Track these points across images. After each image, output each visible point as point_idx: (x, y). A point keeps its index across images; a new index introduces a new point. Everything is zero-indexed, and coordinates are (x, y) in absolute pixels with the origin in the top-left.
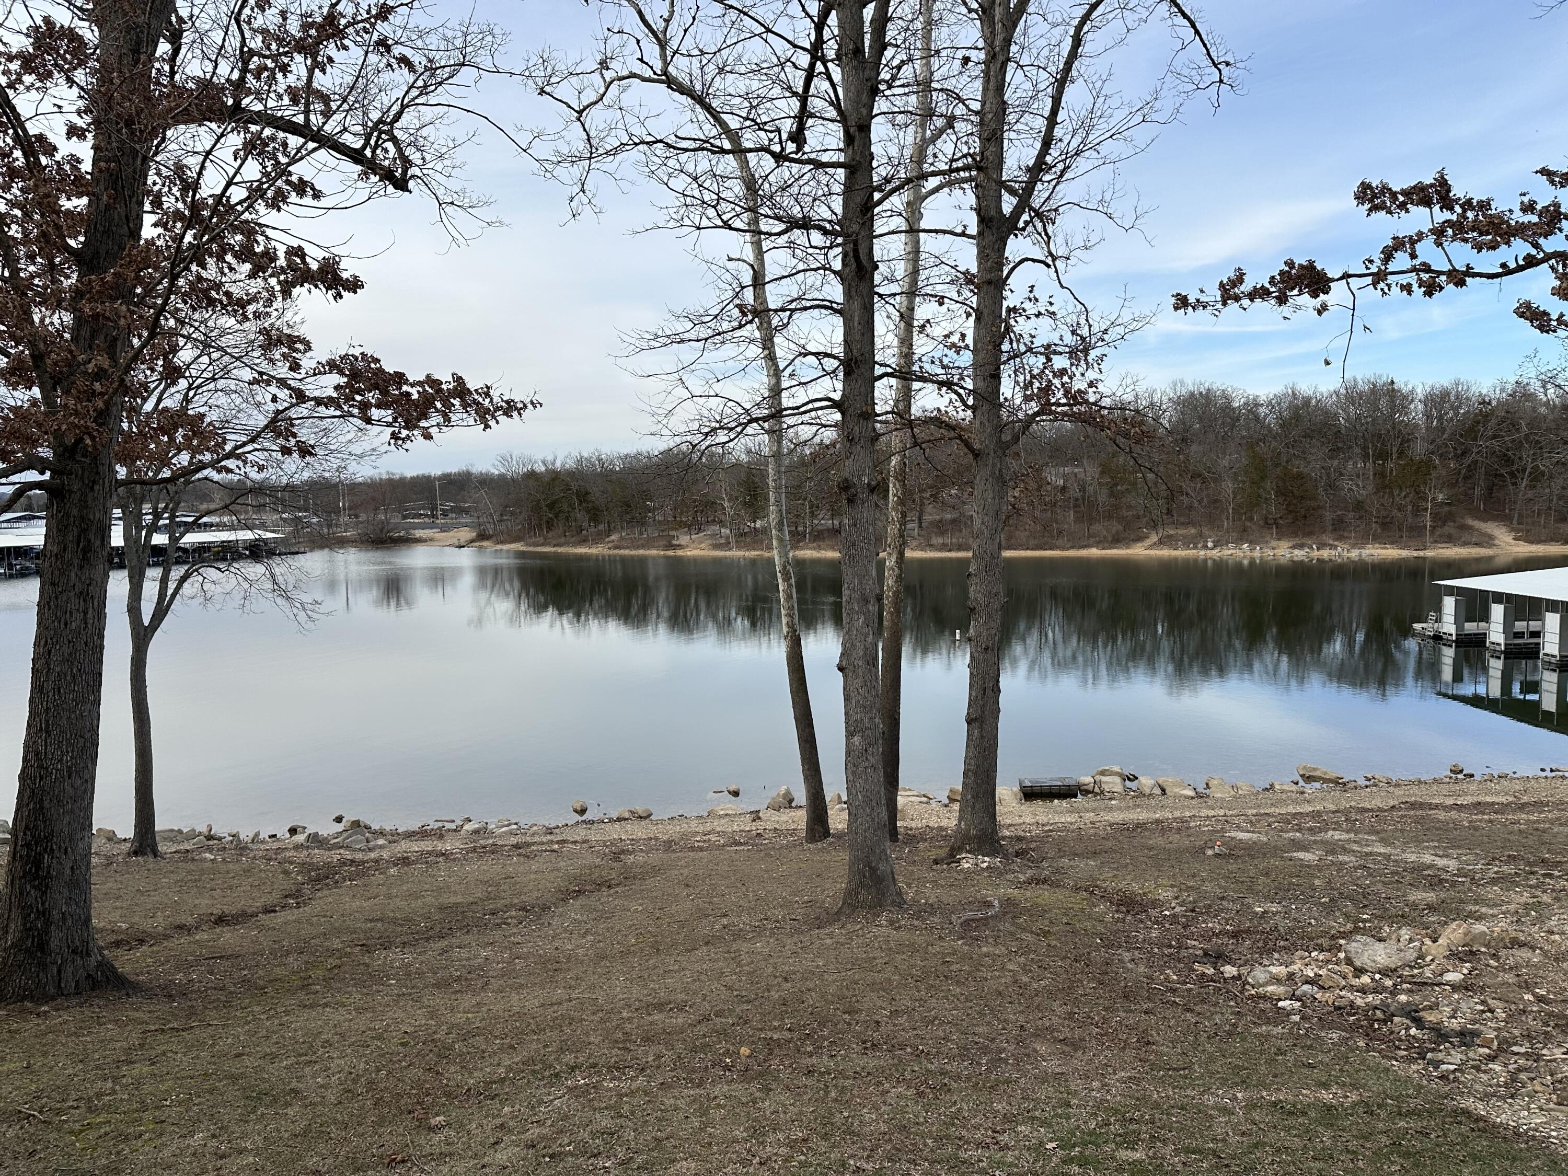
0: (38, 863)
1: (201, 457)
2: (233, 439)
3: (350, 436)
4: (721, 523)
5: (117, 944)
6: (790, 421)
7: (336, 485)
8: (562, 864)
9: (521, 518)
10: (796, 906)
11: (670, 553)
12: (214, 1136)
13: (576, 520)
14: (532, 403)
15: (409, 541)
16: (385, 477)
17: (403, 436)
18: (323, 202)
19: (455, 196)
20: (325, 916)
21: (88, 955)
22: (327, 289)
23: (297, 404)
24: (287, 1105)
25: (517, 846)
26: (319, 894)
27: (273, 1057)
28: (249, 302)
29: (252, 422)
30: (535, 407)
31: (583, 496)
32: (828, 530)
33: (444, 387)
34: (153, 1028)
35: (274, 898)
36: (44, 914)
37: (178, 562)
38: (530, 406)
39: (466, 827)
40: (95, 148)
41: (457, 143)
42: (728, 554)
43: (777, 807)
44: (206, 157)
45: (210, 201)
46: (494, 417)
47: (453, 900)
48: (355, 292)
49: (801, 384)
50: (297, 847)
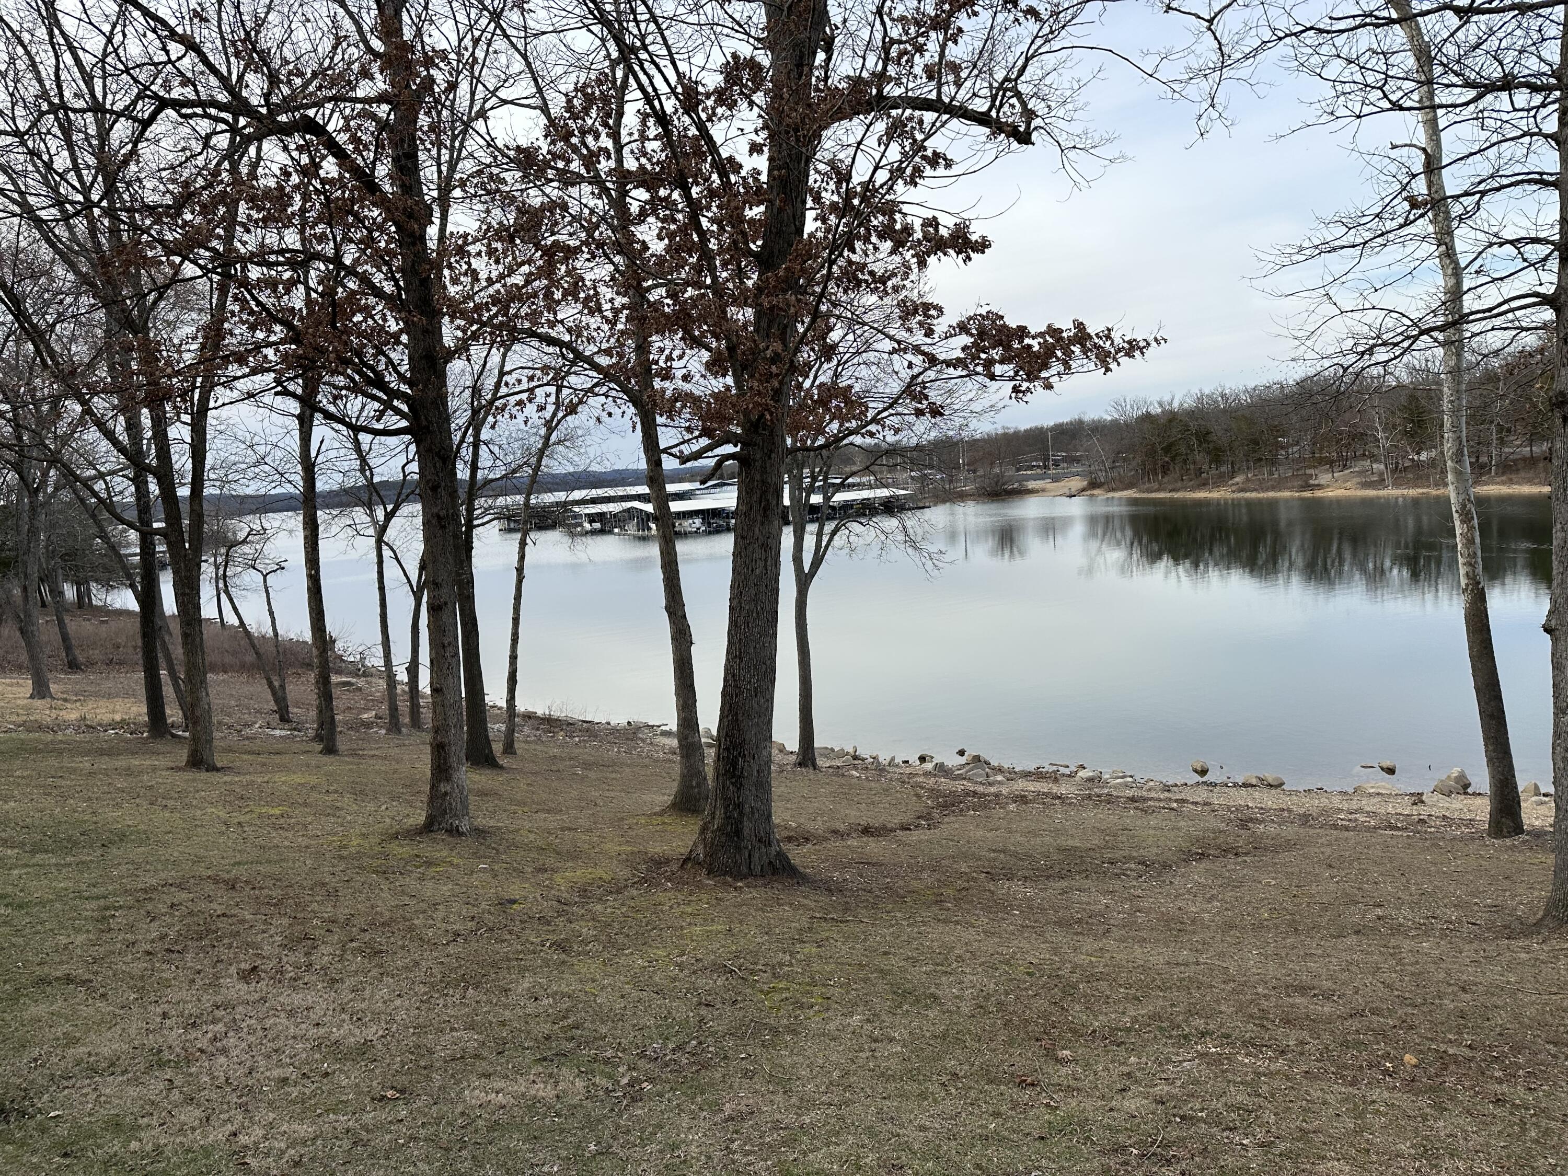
0: (734, 764)
1: (847, 425)
2: (874, 406)
3: (971, 395)
4: (1374, 458)
5: (789, 839)
6: (1475, 328)
7: (957, 443)
8: (1183, 824)
9: (1134, 463)
10: (1476, 908)
11: (1307, 494)
12: (868, 1020)
13: (1194, 463)
14: (1156, 340)
15: (1022, 492)
16: (1000, 431)
17: (1023, 389)
18: (955, 170)
19: (1077, 139)
20: (952, 840)
21: (770, 845)
22: (958, 253)
23: (929, 368)
24: (927, 1007)
25: (1133, 799)
26: (946, 819)
27: (915, 962)
28: (889, 278)
29: (888, 390)
30: (1158, 344)
31: (1203, 436)
32: (1524, 459)
33: (1065, 335)
34: (818, 915)
35: (908, 818)
36: (739, 806)
37: (830, 518)
38: (1154, 344)
39: (1081, 774)
40: (771, 159)
41: (1081, 83)
42: (1382, 493)
43: (1446, 791)
44: (858, 148)
45: (859, 189)
46: (1115, 359)
47: (1071, 843)
48: (983, 252)
49: (1494, 280)
50: (926, 774)
